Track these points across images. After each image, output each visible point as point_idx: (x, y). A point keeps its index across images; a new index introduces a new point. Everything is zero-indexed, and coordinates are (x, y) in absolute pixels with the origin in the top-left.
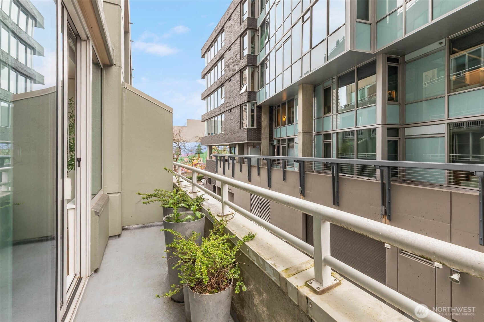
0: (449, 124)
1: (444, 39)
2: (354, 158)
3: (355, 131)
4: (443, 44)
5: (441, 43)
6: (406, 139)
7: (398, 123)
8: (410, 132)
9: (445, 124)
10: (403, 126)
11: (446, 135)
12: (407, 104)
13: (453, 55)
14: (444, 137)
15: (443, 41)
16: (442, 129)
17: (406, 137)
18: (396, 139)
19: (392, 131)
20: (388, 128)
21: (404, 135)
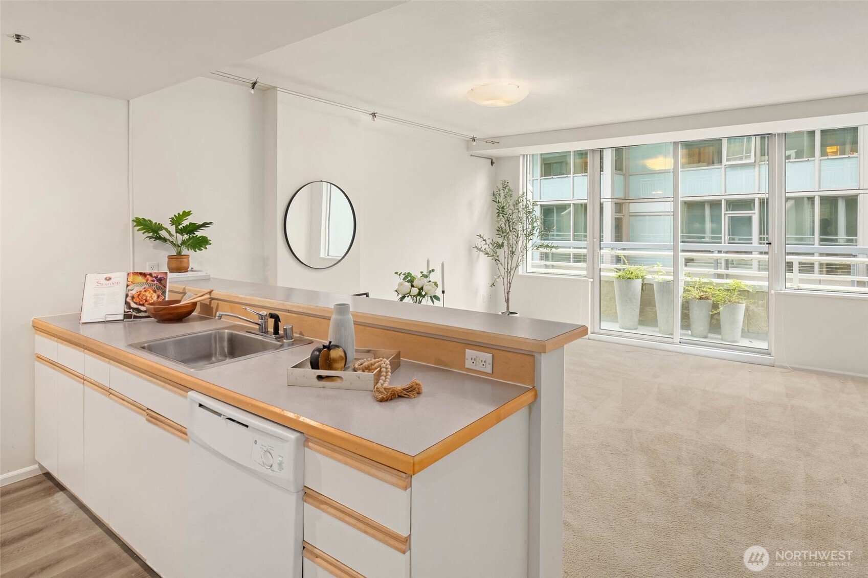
2: (570, 241)
3: (572, 204)
6: (630, 216)
7: (622, 196)
8: (634, 208)
10: (627, 201)
12: (632, 175)
16: (669, 207)
17: (630, 214)
18: (621, 217)
19: (619, 207)
20: (615, 203)
21: (627, 211)
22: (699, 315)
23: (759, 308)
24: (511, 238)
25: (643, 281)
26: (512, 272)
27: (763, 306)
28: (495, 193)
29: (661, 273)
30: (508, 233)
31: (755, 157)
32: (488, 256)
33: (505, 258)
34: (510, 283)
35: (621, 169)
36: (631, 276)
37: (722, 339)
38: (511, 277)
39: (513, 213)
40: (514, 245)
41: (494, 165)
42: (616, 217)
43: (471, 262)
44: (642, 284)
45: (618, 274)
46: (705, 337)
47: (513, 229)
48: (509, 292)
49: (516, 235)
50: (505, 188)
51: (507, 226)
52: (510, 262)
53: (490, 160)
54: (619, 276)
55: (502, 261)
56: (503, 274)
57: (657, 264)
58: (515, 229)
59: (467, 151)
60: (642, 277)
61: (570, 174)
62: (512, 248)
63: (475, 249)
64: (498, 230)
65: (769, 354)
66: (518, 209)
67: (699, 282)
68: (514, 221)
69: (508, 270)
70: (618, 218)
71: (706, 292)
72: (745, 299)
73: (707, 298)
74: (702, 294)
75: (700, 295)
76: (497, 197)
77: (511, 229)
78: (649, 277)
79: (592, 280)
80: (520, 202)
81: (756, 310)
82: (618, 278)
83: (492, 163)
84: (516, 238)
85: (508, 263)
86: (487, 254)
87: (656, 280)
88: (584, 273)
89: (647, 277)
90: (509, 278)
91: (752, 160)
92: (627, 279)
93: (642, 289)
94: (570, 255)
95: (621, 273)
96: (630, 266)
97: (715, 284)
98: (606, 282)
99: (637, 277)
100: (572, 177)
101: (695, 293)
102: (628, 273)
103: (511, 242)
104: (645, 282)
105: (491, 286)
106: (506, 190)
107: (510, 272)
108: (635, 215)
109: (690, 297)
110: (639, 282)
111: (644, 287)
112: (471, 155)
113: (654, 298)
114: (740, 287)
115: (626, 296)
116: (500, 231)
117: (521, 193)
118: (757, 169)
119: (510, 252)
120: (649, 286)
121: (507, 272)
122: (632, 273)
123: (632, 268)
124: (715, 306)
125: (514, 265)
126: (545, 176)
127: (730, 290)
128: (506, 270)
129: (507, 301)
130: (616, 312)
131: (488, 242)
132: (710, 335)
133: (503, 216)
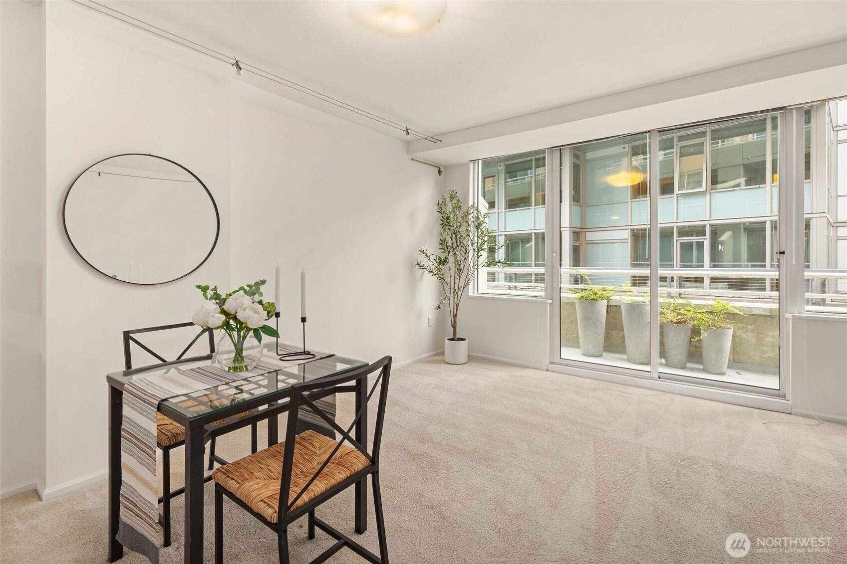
0: (633, 230)
1: (627, 145)
3: (533, 234)
4: (626, 150)
5: (624, 148)
6: (587, 244)
7: (579, 226)
8: (590, 236)
9: (628, 229)
10: (584, 230)
11: (629, 241)
12: (588, 206)
13: (634, 157)
14: (627, 242)
15: (626, 146)
16: (626, 235)
17: (587, 242)
18: (578, 244)
19: (576, 235)
20: (573, 232)
21: (584, 240)
22: (678, 342)
23: (749, 334)
24: (459, 254)
25: (608, 302)
26: (460, 293)
27: (753, 331)
28: (440, 203)
29: (630, 294)
30: (456, 248)
31: (706, 186)
32: (433, 275)
33: (451, 276)
34: (457, 305)
35: (578, 201)
36: (596, 297)
37: (705, 371)
38: (459, 298)
39: (460, 226)
40: (462, 262)
41: (442, 174)
42: (574, 244)
43: (413, 282)
44: (607, 305)
45: (581, 295)
46: (684, 368)
47: (460, 243)
48: (456, 315)
49: (464, 250)
50: (453, 199)
51: (454, 240)
52: (457, 281)
53: (438, 169)
54: (582, 297)
55: (448, 280)
56: (448, 295)
57: (625, 283)
58: (463, 244)
59: (408, 154)
60: (608, 298)
61: (532, 206)
62: (460, 265)
63: (418, 267)
64: (441, 244)
65: (784, 397)
66: (467, 222)
67: (674, 303)
68: (461, 234)
69: (455, 290)
70: (576, 245)
71: (684, 315)
72: (731, 323)
73: (684, 322)
74: (679, 317)
75: (677, 318)
76: (443, 208)
77: (459, 244)
78: (615, 298)
79: (551, 301)
80: (470, 214)
81: (744, 336)
82: (580, 299)
83: (440, 172)
84: (463, 254)
85: (455, 282)
86: (432, 272)
87: (625, 301)
88: (543, 294)
89: (613, 298)
90: (456, 299)
91: (704, 189)
92: (590, 301)
93: (607, 312)
94: (532, 275)
95: (584, 294)
96: (593, 286)
97: (693, 306)
98: (567, 303)
99: (602, 298)
100: (533, 209)
101: (671, 316)
102: (591, 293)
103: (459, 259)
104: (610, 304)
105: (437, 308)
106: (455, 201)
107: (457, 293)
108: (592, 243)
109: (664, 321)
110: (605, 303)
111: (609, 309)
112: (412, 159)
113: (622, 321)
114: (727, 309)
115: (589, 319)
116: (443, 245)
117: (471, 203)
118: (708, 197)
119: (456, 270)
120: (615, 308)
121: (454, 292)
122: (596, 294)
123: (596, 287)
124: (696, 331)
125: (462, 284)
126: (509, 209)
127: (714, 312)
128: (452, 290)
129: (454, 326)
130: (578, 337)
131: (432, 259)
132: (689, 365)
133: (449, 229)
